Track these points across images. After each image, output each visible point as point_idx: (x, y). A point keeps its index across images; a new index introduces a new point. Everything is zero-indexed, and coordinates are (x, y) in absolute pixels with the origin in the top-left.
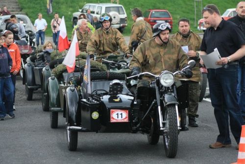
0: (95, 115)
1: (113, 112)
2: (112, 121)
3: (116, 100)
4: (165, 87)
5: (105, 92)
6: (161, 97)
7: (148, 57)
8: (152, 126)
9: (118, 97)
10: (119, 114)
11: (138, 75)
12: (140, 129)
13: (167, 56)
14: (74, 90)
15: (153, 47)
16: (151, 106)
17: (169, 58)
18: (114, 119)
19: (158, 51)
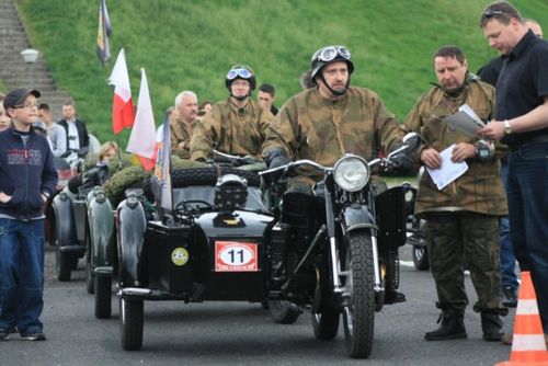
0: (180, 256)
1: (220, 247)
2: (220, 268)
3: (229, 222)
4: (348, 193)
5: (205, 206)
6: (336, 216)
7: (304, 130)
8: (318, 287)
9: (237, 215)
10: (235, 253)
11: (286, 167)
12: (290, 294)
13: (348, 127)
14: (136, 205)
15: (316, 108)
16: (315, 240)
17: (356, 131)
18: (223, 263)
19: (328, 116)
